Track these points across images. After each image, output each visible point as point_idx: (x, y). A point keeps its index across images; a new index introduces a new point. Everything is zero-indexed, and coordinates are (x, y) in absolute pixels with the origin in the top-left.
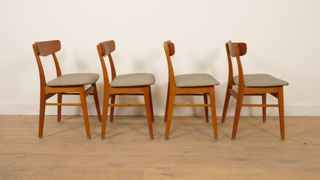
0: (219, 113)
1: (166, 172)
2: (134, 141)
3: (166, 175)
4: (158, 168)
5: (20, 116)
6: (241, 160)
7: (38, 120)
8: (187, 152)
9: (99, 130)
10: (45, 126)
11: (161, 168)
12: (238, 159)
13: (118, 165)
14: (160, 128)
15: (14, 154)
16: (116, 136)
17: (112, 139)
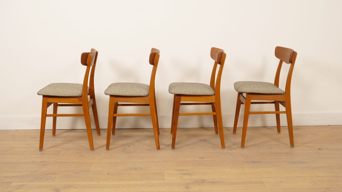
1: (184, 172)
3: (185, 174)
4: (176, 170)
6: (254, 162)
7: (39, 134)
8: (203, 158)
11: (179, 170)
12: (251, 162)
13: (138, 169)
15: (33, 163)
16: (129, 146)
17: (126, 149)
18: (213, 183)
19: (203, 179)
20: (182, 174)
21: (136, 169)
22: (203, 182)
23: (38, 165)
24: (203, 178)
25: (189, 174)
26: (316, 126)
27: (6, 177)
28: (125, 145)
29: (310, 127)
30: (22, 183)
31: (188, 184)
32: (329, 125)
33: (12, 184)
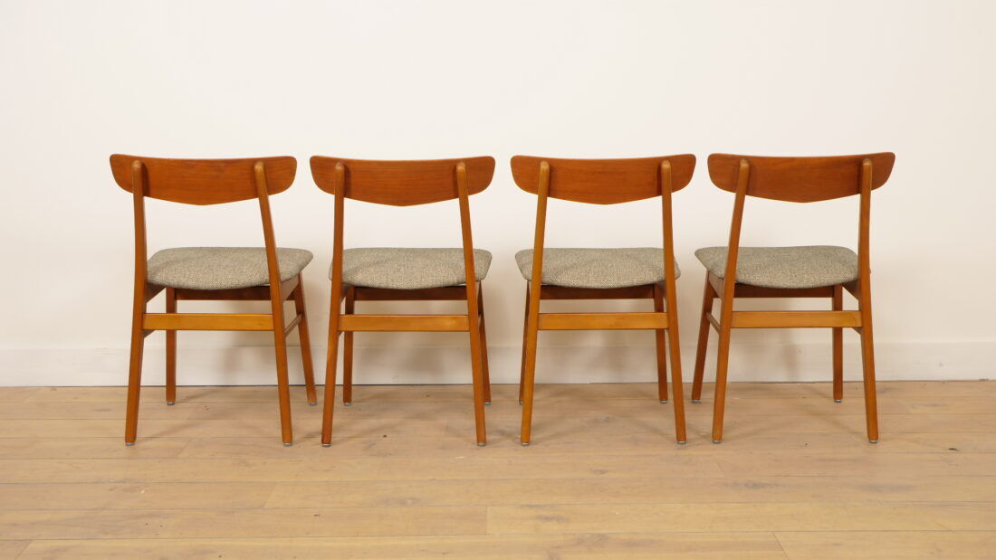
0: (688, 375)
1: (546, 513)
2: (443, 448)
3: (547, 519)
4: (522, 506)
5: (54, 388)
6: (755, 486)
8: (602, 472)
9: (317, 423)
10: (141, 414)
11: (528, 506)
12: (746, 485)
13: (409, 502)
14: (505, 417)
15: (97, 483)
16: (385, 436)
17: (374, 444)
18: (631, 545)
19: (600, 535)
20: (539, 518)
21: (402, 502)
22: (600, 541)
23: (111, 490)
24: (602, 532)
25: (559, 519)
26: (944, 382)
27: (14, 525)
28: (372, 431)
29: (924, 384)
30: (62, 543)
31: (558, 547)
32: (984, 380)
33: (31, 545)
